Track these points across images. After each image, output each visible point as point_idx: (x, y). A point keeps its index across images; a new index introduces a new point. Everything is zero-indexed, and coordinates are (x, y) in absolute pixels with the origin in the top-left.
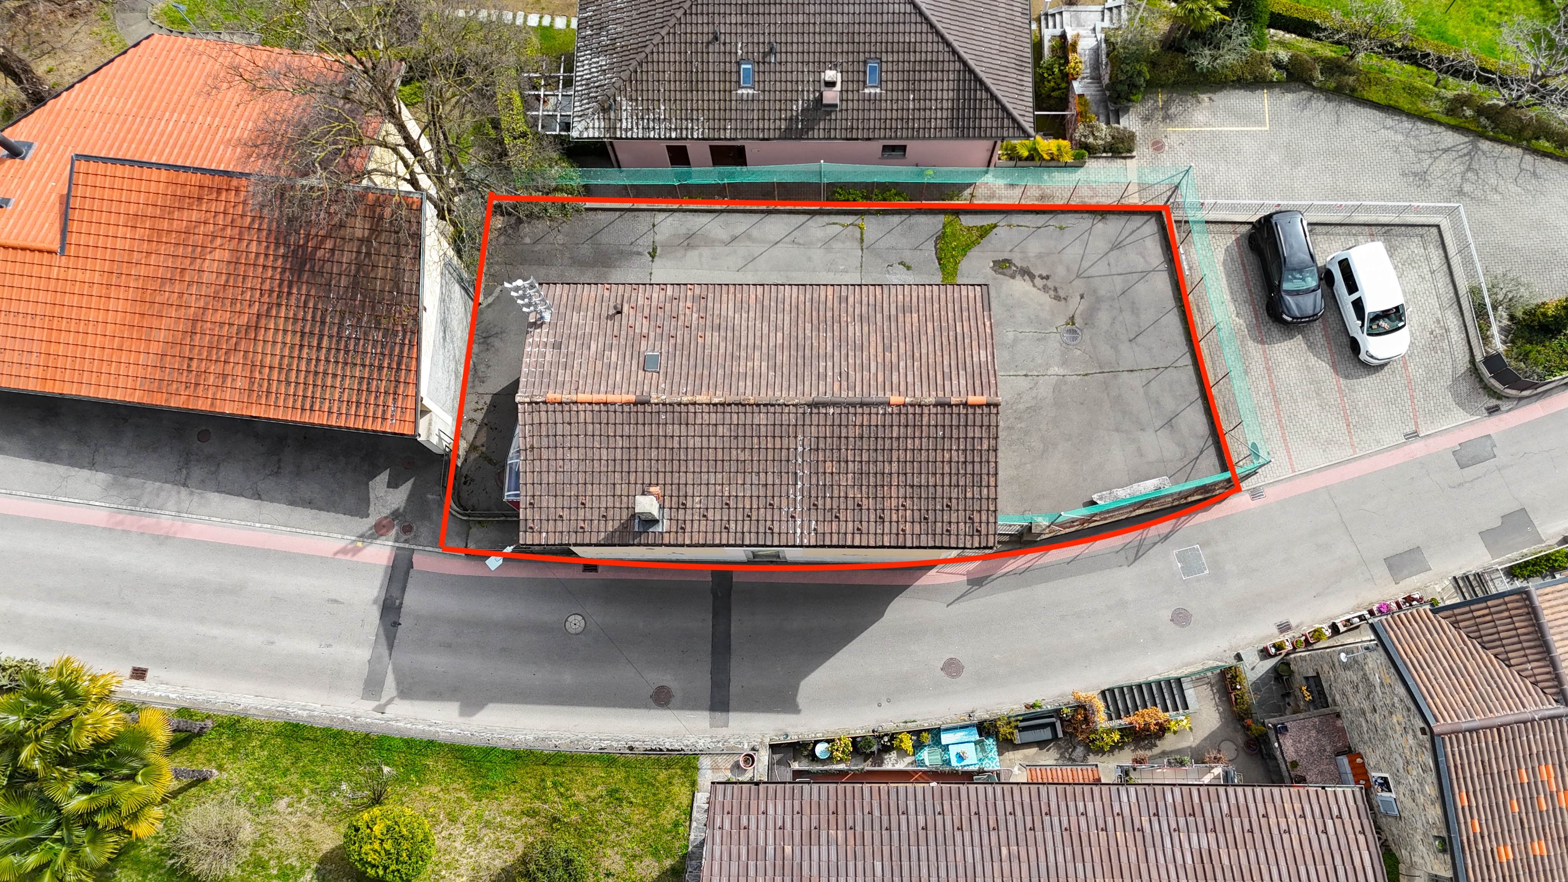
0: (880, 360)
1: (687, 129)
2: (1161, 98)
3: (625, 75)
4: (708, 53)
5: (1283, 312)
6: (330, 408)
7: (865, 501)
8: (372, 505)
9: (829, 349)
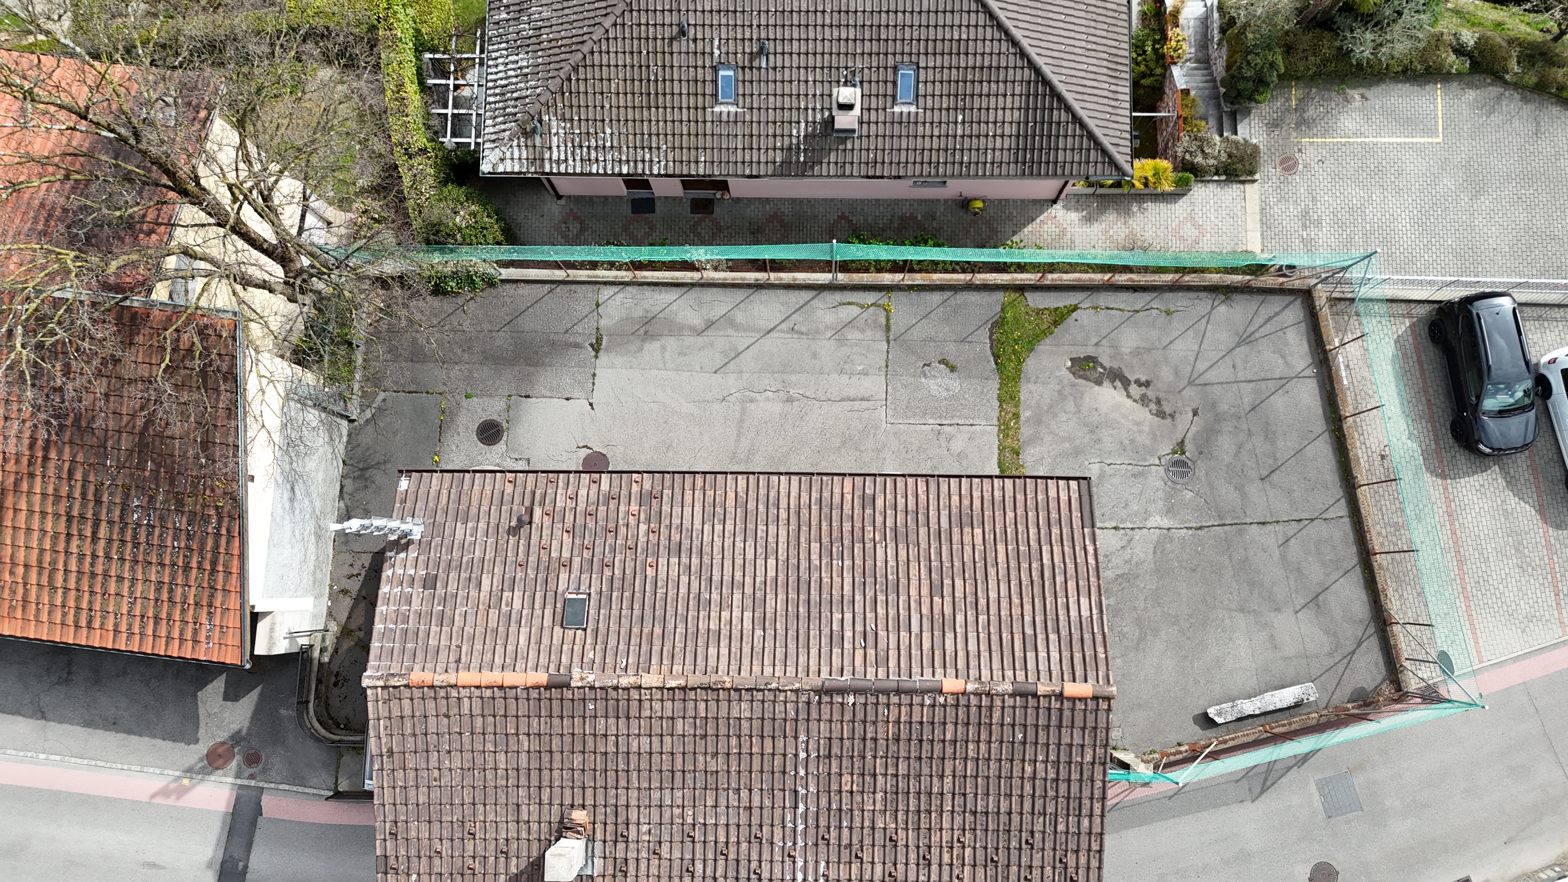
0: (925, 610)
1: (643, 161)
2: (1295, 94)
3: (554, 85)
4: (672, 53)
5: (1480, 441)
6: (116, 625)
7: (902, 834)
8: (202, 725)
9: (847, 588)
